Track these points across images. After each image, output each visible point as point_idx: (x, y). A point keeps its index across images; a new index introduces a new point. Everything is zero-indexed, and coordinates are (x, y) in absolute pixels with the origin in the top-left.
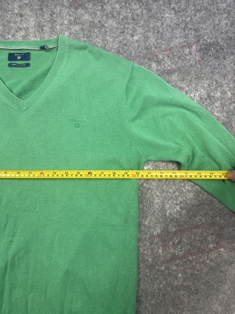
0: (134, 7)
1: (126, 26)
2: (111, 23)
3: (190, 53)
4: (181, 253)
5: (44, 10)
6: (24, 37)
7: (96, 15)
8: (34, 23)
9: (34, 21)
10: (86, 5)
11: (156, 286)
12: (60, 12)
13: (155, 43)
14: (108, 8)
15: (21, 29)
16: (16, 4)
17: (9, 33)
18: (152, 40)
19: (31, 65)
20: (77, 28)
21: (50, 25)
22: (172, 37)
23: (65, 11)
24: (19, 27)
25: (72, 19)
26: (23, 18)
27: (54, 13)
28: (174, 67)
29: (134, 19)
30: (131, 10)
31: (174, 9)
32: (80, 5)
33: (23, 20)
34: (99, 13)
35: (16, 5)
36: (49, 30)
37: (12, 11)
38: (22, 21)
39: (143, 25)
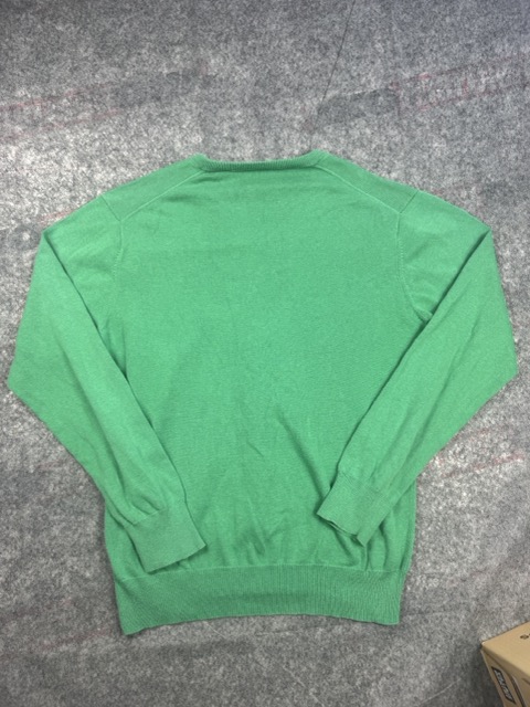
0: (391, 133)
1: (381, 159)
2: (360, 154)
3: (469, 197)
4: (465, 465)
5: (266, 134)
7: (339, 142)
9: (251, 148)
10: (325, 128)
11: (433, 508)
12: (289, 137)
13: (421, 183)
14: (355, 134)
18: (417, 178)
22: (444, 175)
23: (295, 136)
26: (236, 144)
27: (280, 139)
29: (390, 149)
30: (386, 136)
31: (445, 136)
32: (315, 129)
34: (342, 140)
35: (225, 126)
37: (220, 134)
38: (234, 148)
39: (404, 158)
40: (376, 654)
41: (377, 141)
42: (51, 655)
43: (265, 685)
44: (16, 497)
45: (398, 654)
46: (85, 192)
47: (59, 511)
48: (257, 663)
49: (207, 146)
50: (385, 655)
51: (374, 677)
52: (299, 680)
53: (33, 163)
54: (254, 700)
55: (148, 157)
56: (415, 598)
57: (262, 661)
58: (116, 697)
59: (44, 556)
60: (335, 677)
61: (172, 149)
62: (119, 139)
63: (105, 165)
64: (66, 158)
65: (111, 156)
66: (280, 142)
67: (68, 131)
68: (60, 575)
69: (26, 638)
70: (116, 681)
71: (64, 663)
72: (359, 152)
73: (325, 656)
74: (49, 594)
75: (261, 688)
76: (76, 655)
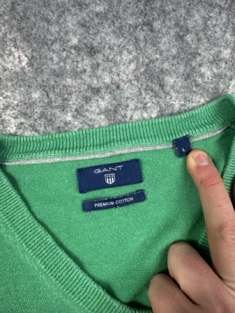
5: (157, 25)
6: (112, 113)
8: (132, 66)
9: (131, 62)
12: (206, 27)
15: (98, 90)
16: (69, 18)
17: (63, 108)
19: (149, 195)
21: (182, 68)
24: (90, 87)
26: (100, 58)
27: (188, 31)
33: (98, 65)
35: (71, 22)
37: (64, 42)
38: (95, 67)
49: (38, 71)
66: (189, 38)
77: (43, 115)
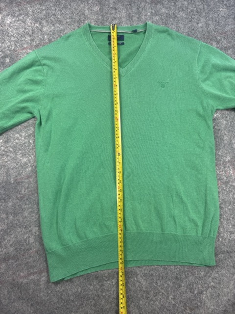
0: (198, 3)
1: (193, 17)
5: (132, 5)
7: (171, 9)
8: (125, 14)
11: (231, 196)
12: (144, 7)
13: (214, 29)
14: (179, 4)
15: (116, 18)
17: (107, 21)
18: (212, 27)
19: (125, 44)
20: (157, 18)
21: (137, 16)
22: (226, 25)
23: (148, 6)
24: (114, 17)
25: (153, 11)
26: (117, 11)
27: (140, 8)
28: (229, 45)
29: (198, 12)
30: (195, 5)
31: (226, 5)
32: (159, 2)
34: (172, 8)
36: (137, 19)
37: (109, 5)
38: (116, 13)
39: (205, 16)
40: (205, 276)
41: (190, 8)
42: (25, 281)
43: (145, 295)
44: (4, 196)
45: (217, 275)
46: (38, 37)
47: (27, 203)
48: (140, 283)
49: (102, 12)
50: (210, 276)
51: (205, 288)
52: (163, 291)
53: (11, 23)
54: (139, 303)
55: (71, 18)
56: (224, 245)
57: (142, 281)
58: (62, 304)
59: (20, 227)
60: (183, 289)
61: (84, 14)
62: (56, 9)
63: (48, 23)
64: (28, 20)
65: (51, 18)
66: (140, 9)
67: (29, 6)
68: (29, 237)
69: (10, 272)
70: (62, 295)
71: (32, 285)
72: (181, 14)
73: (177, 278)
74: (23, 248)
75: (142, 296)
76: (39, 281)
77: (101, 22)
